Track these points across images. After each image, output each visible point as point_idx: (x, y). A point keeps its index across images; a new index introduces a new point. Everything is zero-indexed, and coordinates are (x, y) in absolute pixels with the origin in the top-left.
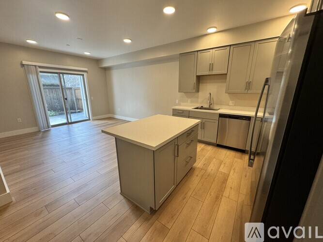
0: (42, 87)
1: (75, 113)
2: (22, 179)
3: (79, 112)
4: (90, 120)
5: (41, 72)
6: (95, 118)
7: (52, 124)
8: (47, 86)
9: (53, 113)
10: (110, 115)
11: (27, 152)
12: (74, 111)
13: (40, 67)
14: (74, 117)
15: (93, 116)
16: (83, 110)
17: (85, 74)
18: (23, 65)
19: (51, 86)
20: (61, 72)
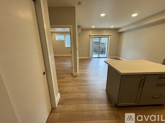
0: (93, 43)
1: (103, 54)
2: (81, 71)
3: (104, 54)
4: (107, 58)
5: (94, 37)
6: (109, 57)
7: (93, 57)
8: (96, 42)
9: (95, 53)
10: (117, 57)
11: (84, 64)
12: (102, 53)
13: (94, 35)
14: (101, 56)
15: (109, 56)
16: (105, 53)
17: (110, 37)
18: (90, 35)
19: (97, 42)
20: (100, 37)
